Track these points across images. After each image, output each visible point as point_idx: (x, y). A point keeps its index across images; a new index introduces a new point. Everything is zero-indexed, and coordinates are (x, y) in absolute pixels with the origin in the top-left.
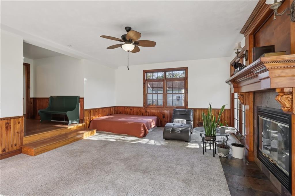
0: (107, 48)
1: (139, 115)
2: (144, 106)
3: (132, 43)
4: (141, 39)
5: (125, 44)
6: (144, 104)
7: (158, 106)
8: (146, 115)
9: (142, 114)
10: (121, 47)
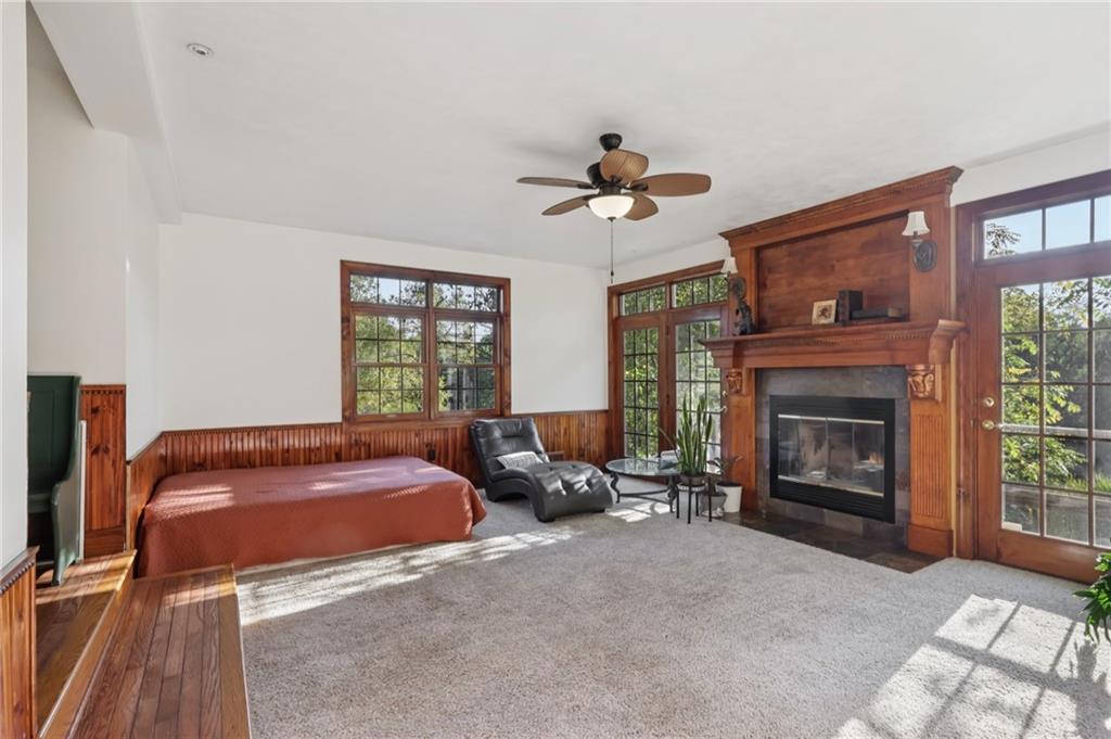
0: (544, 213)
1: (320, 463)
2: (344, 417)
3: (623, 191)
4: (650, 173)
5: (599, 195)
6: (344, 410)
7: (403, 414)
8: (358, 458)
9: (333, 457)
10: (588, 206)
